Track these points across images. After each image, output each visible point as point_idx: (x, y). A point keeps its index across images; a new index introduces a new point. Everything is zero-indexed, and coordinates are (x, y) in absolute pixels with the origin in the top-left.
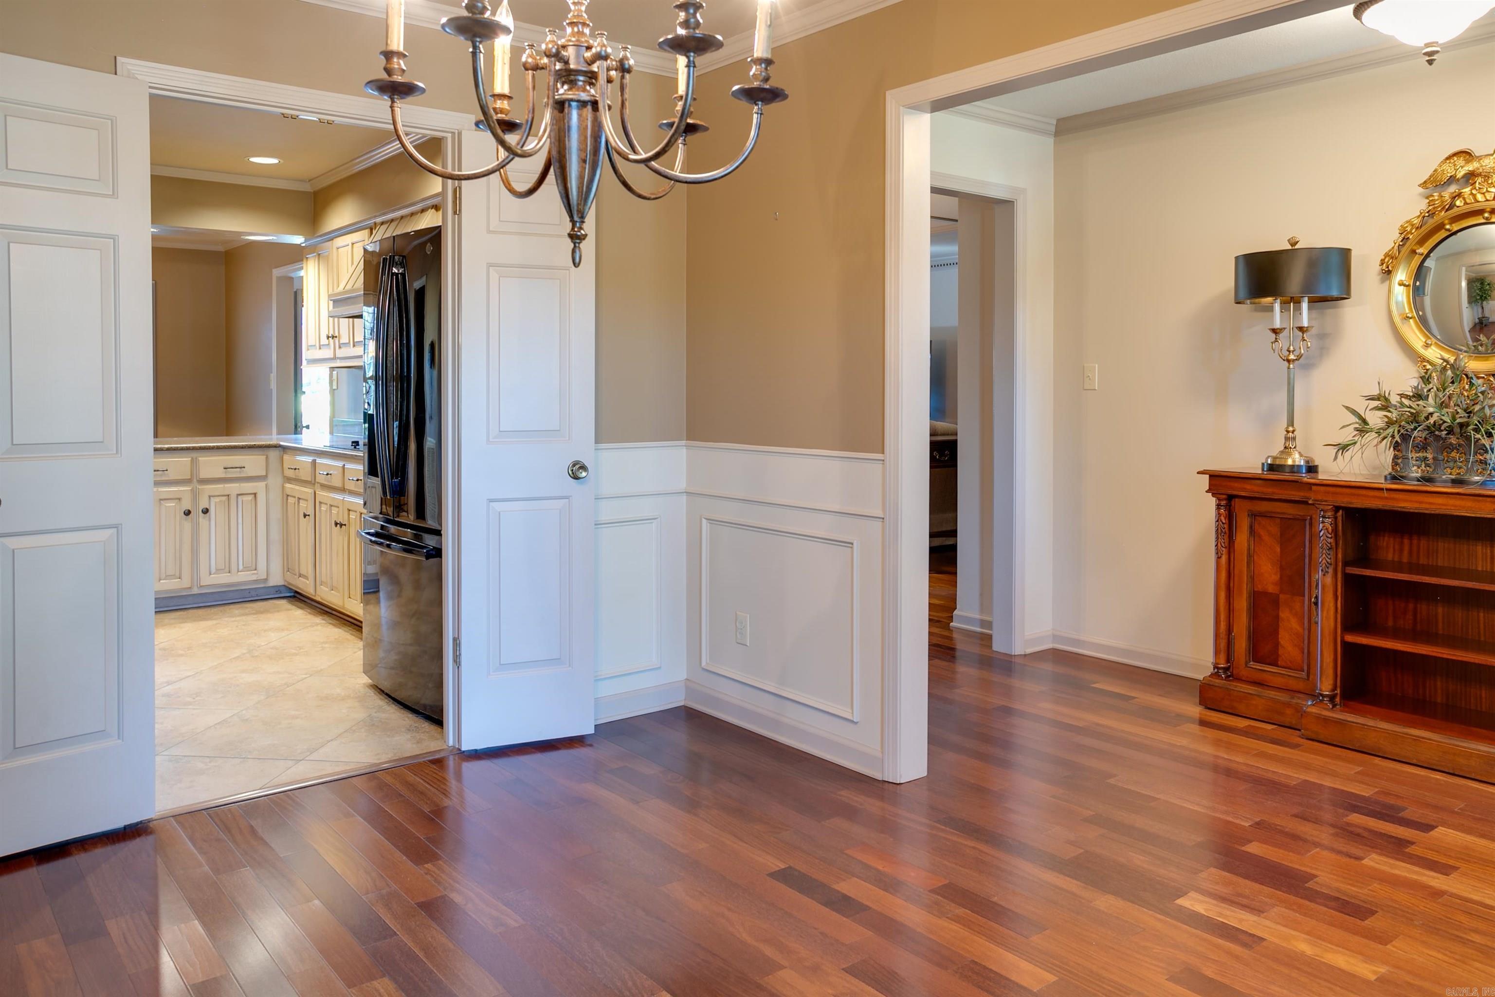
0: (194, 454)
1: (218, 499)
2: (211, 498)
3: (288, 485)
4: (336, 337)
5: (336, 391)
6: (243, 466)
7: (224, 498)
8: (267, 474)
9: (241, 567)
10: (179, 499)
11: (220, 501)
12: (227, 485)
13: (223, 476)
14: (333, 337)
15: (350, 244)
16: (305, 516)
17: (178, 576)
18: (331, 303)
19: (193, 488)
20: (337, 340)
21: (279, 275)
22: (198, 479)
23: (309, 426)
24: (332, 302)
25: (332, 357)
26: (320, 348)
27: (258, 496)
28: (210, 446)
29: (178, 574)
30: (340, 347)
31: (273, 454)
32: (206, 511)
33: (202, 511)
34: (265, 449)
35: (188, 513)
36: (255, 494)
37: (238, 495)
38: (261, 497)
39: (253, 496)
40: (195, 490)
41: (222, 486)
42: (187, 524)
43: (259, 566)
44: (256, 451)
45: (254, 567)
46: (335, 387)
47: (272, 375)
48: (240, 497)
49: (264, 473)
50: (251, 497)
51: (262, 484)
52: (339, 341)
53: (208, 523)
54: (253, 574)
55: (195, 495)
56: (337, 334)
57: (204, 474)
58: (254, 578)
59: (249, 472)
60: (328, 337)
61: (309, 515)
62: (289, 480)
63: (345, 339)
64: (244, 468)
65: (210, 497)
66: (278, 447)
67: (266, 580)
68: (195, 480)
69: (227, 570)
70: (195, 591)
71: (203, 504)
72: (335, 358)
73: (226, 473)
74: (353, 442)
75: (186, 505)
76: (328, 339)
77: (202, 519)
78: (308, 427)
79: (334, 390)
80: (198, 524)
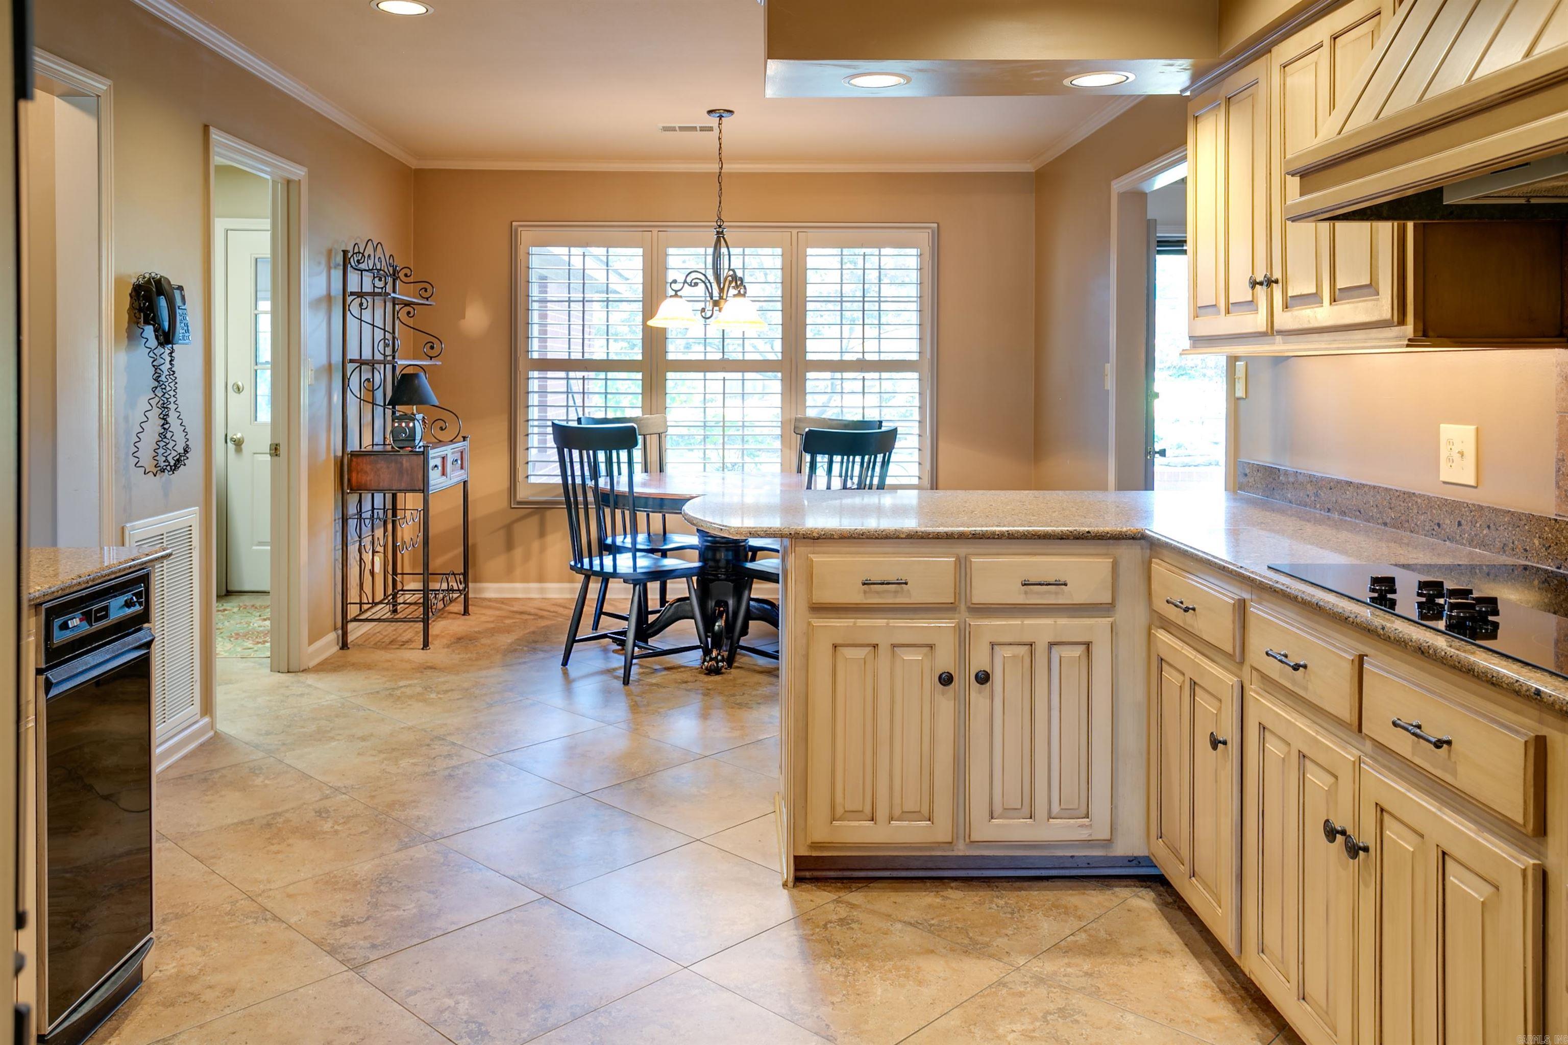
0: (962, 549)
1: (1008, 652)
2: (995, 647)
3: (1162, 635)
4: (1276, 282)
5: (1241, 402)
6: (1062, 580)
7: (1024, 650)
8: (1113, 599)
9: (1056, 809)
10: (931, 647)
11: (1014, 656)
12: (1027, 622)
13: (1020, 599)
14: (1269, 282)
15: (1327, 43)
16: (1215, 743)
17: (927, 815)
18: (1294, 183)
19: (958, 623)
20: (1277, 290)
21: (1122, 191)
22: (969, 604)
23: (1164, 450)
24: (1297, 179)
25: (1263, 328)
26: (1228, 312)
27: (1095, 649)
28: (993, 533)
29: (925, 811)
30: (1286, 306)
31: (1129, 554)
32: (983, 678)
33: (977, 676)
34: (1111, 541)
35: (946, 680)
36: (1088, 645)
37: (1051, 645)
38: (1101, 654)
39: (1083, 647)
40: (962, 627)
41: (1018, 622)
42: (946, 703)
43: (1095, 810)
44: (1091, 547)
45: (1083, 811)
46: (1240, 393)
47: (1108, 366)
48: (1055, 649)
49: (1106, 598)
50: (1079, 651)
51: (1103, 623)
52: (1284, 291)
53: (988, 701)
54: (1081, 826)
55: (963, 637)
56: (1277, 274)
57: (982, 593)
58: (1083, 835)
59: (1076, 594)
60: (1254, 284)
61: (1225, 743)
62: (1167, 625)
63: (1301, 286)
64: (1065, 585)
65: (993, 645)
66: (1140, 539)
67: (1108, 843)
68: (963, 607)
69: (1026, 810)
70: (961, 850)
71: (979, 661)
72: (1271, 332)
73: (1026, 593)
74: (1375, 581)
75: (945, 661)
76: (1253, 287)
77: (978, 696)
78: (1163, 453)
79: (1239, 399)
80: (967, 704)
